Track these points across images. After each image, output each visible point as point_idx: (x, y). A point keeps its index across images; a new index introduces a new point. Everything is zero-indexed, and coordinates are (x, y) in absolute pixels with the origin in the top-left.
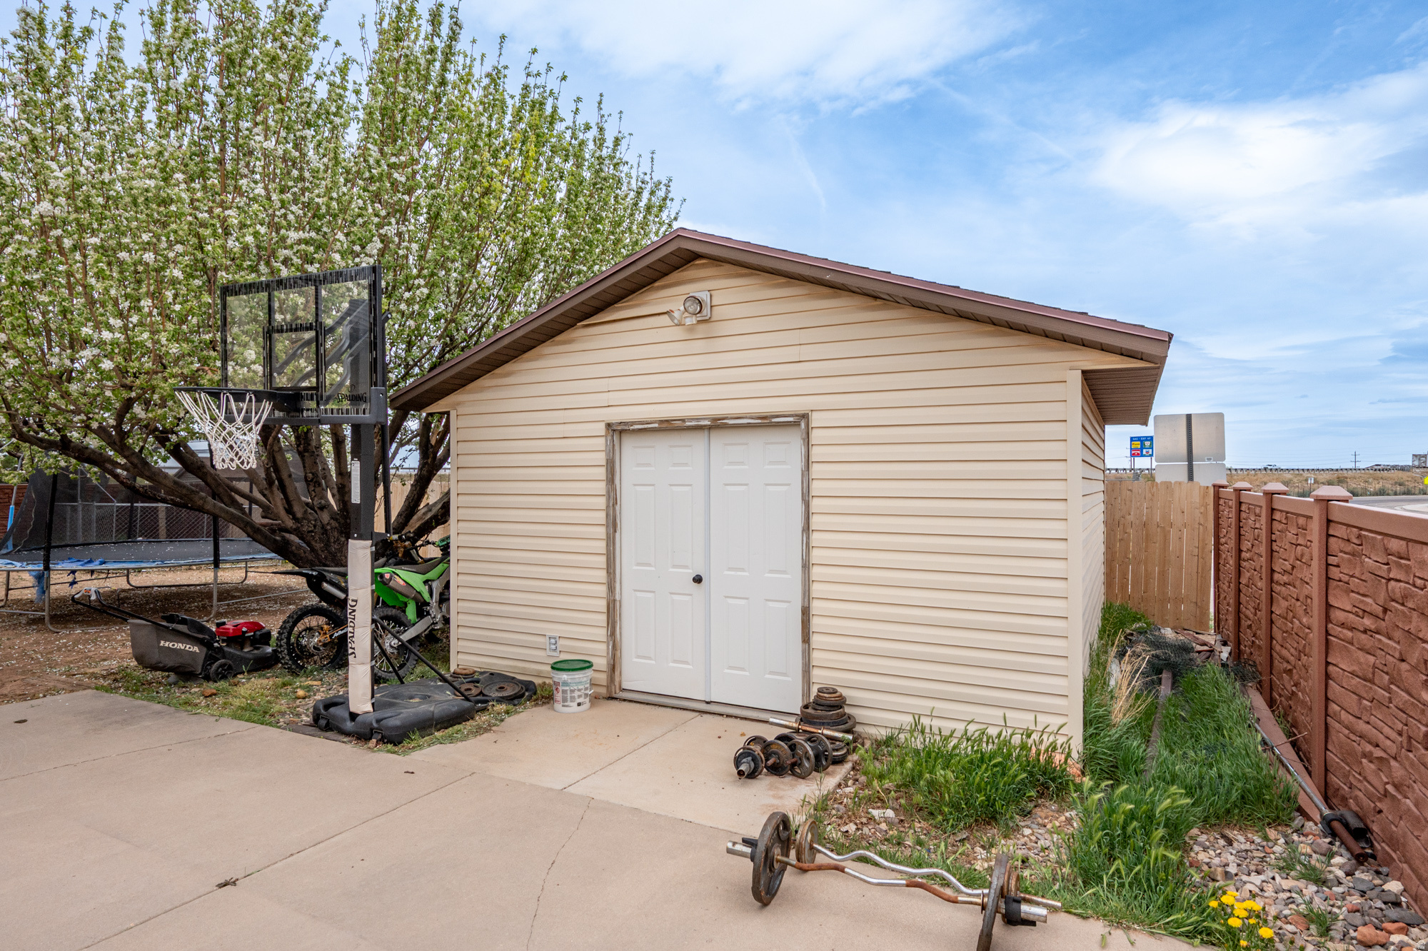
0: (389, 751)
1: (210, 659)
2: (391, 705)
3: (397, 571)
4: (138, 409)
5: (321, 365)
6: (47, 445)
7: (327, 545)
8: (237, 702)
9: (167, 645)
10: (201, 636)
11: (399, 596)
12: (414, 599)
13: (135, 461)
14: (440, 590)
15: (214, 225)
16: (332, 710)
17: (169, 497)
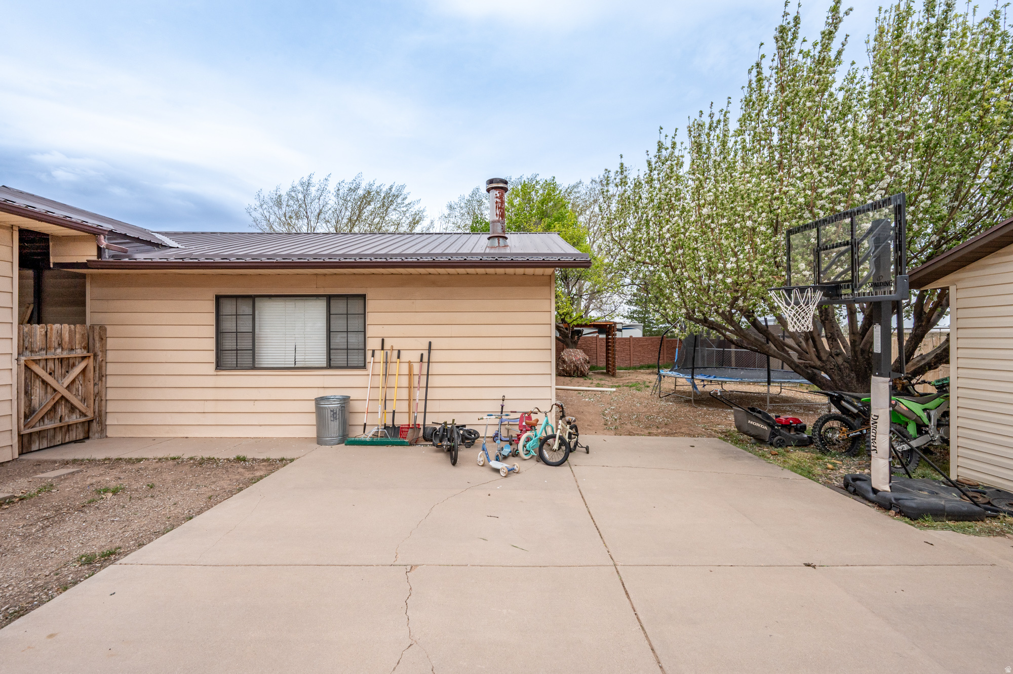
0: (906, 522)
1: (773, 435)
2: (905, 491)
3: (900, 400)
4: (740, 302)
5: (854, 264)
6: (697, 321)
7: (842, 378)
8: (791, 462)
9: (751, 423)
10: (768, 421)
11: (901, 417)
12: (915, 420)
13: (737, 327)
14: (938, 417)
15: (782, 198)
16: (858, 483)
17: (749, 346)
